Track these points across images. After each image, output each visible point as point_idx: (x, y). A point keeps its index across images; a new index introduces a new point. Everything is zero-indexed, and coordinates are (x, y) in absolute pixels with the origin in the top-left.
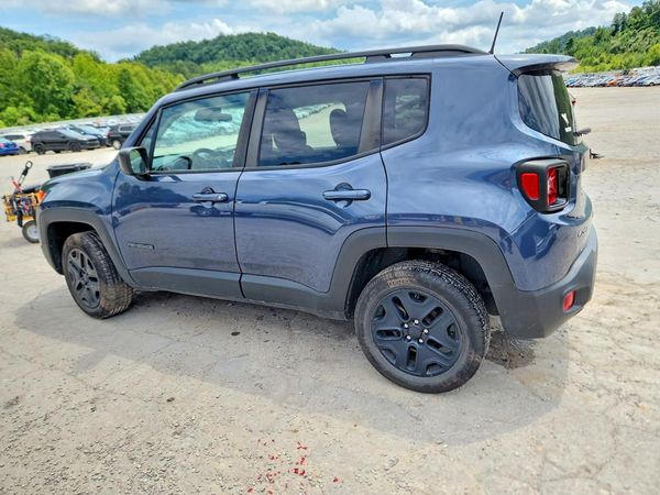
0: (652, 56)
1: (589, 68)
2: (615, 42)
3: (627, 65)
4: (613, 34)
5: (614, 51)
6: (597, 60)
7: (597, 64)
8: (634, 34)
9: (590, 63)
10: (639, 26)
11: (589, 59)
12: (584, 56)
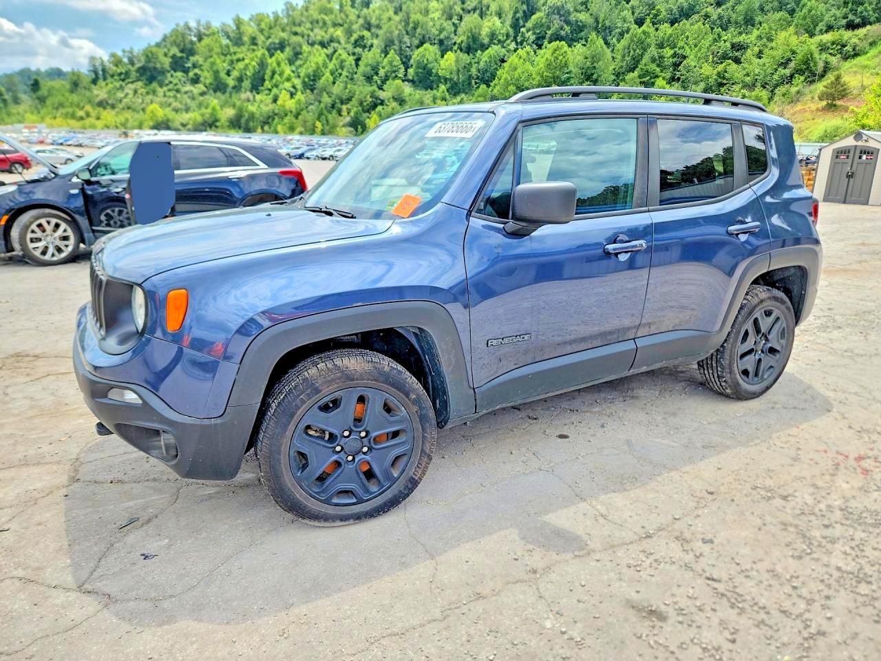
0: (151, 119)
1: (73, 122)
2: (100, 92)
3: (124, 125)
4: (94, 82)
5: (102, 104)
6: (81, 113)
7: (82, 118)
8: (121, 88)
9: (73, 116)
10: (125, 77)
11: (70, 110)
12: (61, 105)
